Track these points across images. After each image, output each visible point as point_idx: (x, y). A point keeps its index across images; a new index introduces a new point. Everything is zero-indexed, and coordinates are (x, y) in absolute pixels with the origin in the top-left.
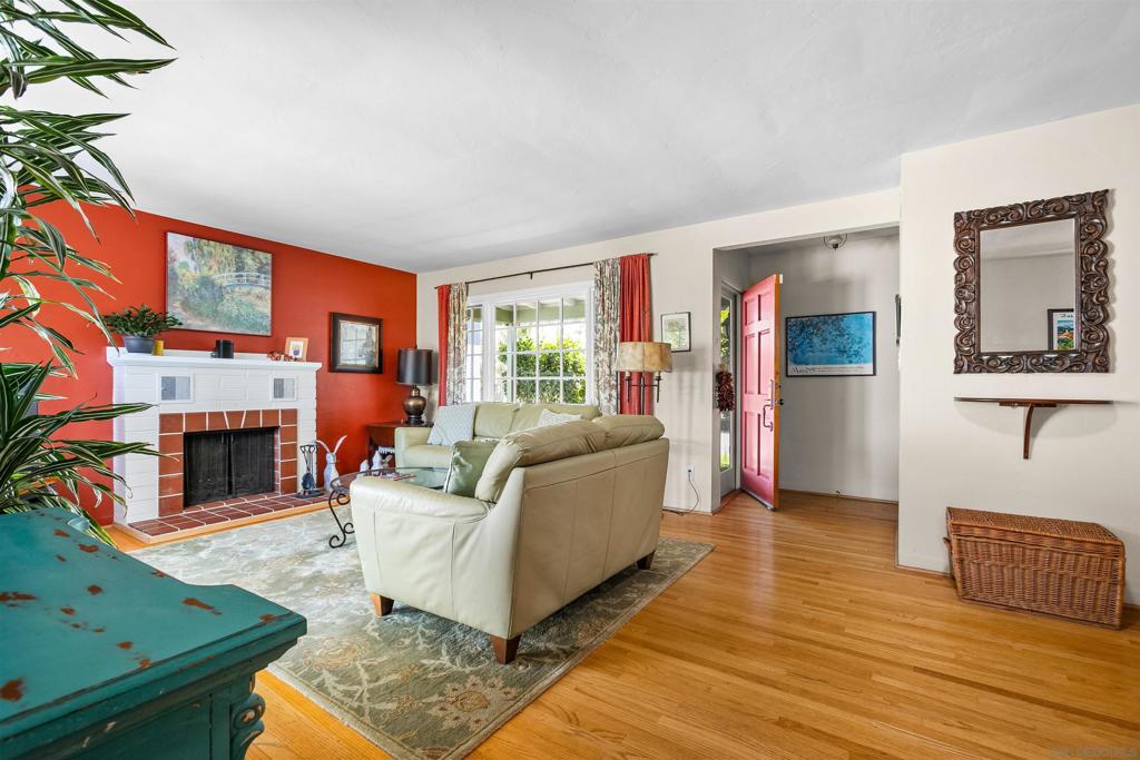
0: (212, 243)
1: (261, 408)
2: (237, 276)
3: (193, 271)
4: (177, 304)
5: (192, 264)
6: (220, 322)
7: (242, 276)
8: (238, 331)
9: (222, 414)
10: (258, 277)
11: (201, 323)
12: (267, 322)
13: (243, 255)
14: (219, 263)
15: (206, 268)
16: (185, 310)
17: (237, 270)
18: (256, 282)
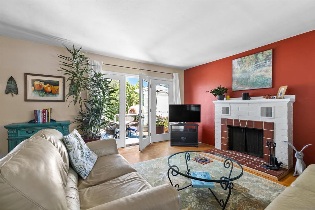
0: (246, 57)
1: (254, 120)
2: (255, 66)
3: (240, 70)
4: (235, 83)
5: (239, 67)
6: (249, 86)
7: (257, 65)
8: (256, 88)
9: (238, 120)
10: (265, 62)
11: (242, 88)
12: (270, 81)
13: (258, 56)
14: (248, 63)
15: (244, 67)
16: (237, 84)
17: (256, 63)
18: (264, 65)
